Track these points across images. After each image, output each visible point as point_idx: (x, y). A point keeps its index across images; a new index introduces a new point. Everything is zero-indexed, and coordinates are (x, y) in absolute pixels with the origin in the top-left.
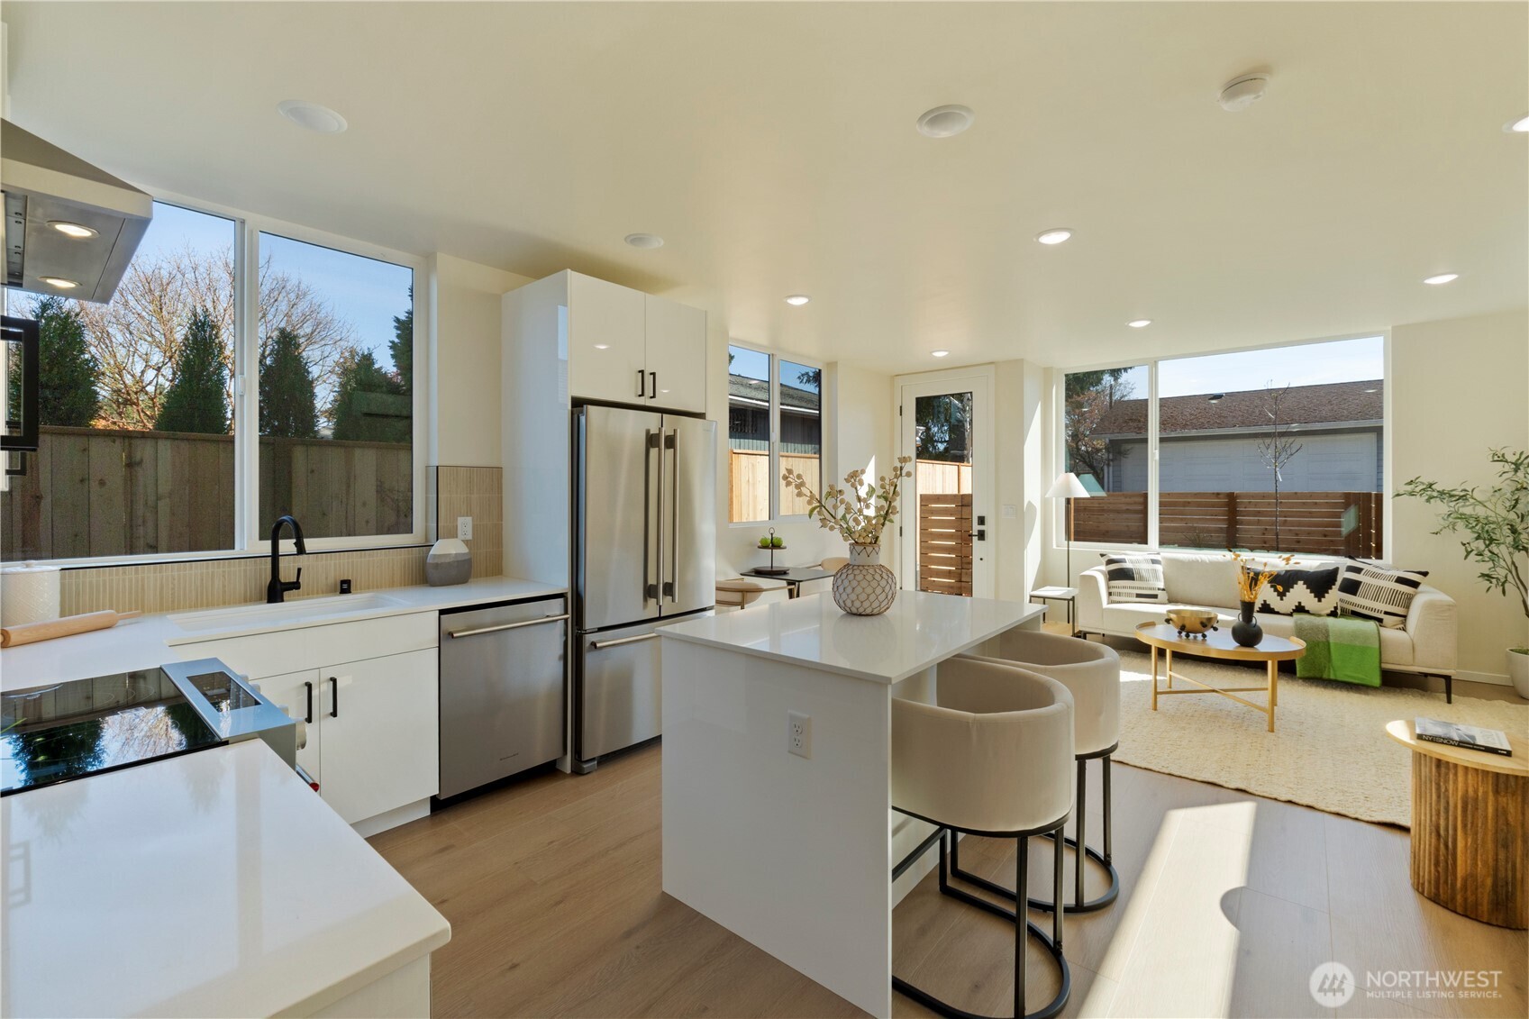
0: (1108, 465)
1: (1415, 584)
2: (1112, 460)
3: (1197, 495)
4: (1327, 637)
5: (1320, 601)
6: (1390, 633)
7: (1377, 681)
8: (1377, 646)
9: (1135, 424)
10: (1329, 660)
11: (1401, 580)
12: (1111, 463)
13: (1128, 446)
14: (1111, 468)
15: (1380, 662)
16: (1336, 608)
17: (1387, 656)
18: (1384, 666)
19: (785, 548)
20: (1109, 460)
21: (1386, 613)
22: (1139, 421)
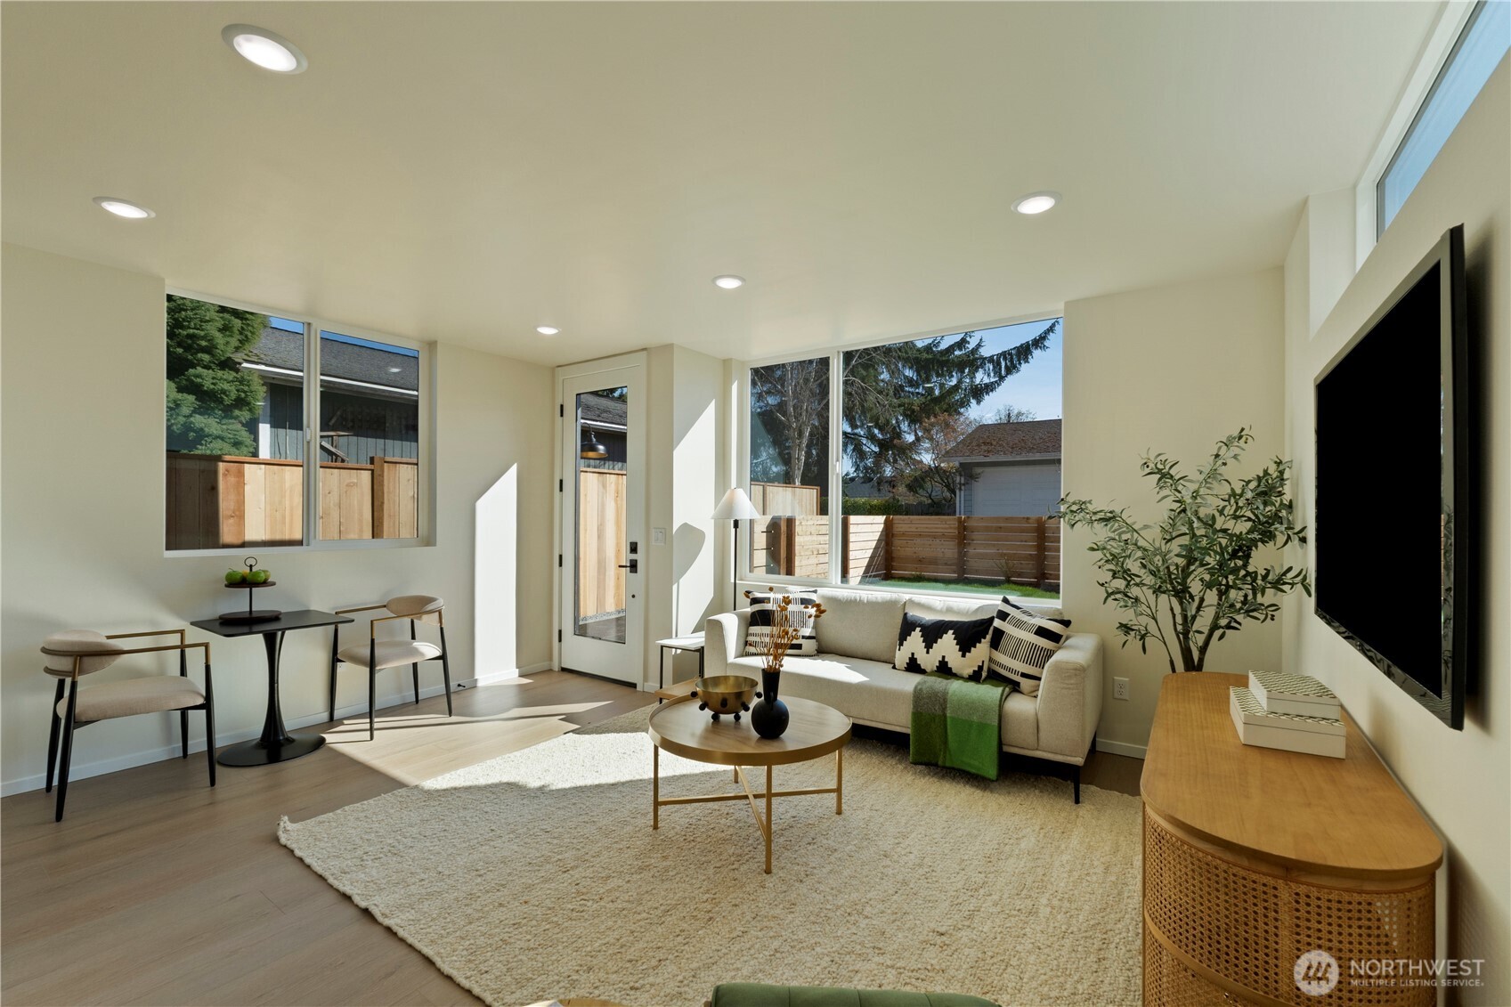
0: (960, 489)
1: (1054, 637)
2: (964, 484)
3: (1007, 519)
4: (944, 709)
5: (964, 656)
6: (1019, 706)
7: (992, 772)
8: (996, 723)
9: (986, 448)
10: (945, 742)
11: (1041, 632)
12: (963, 488)
13: (978, 470)
14: (962, 492)
15: (1000, 744)
16: (981, 668)
17: (1009, 737)
18: (1006, 749)
19: (273, 584)
20: (960, 484)
21: (1024, 675)
22: (992, 445)
